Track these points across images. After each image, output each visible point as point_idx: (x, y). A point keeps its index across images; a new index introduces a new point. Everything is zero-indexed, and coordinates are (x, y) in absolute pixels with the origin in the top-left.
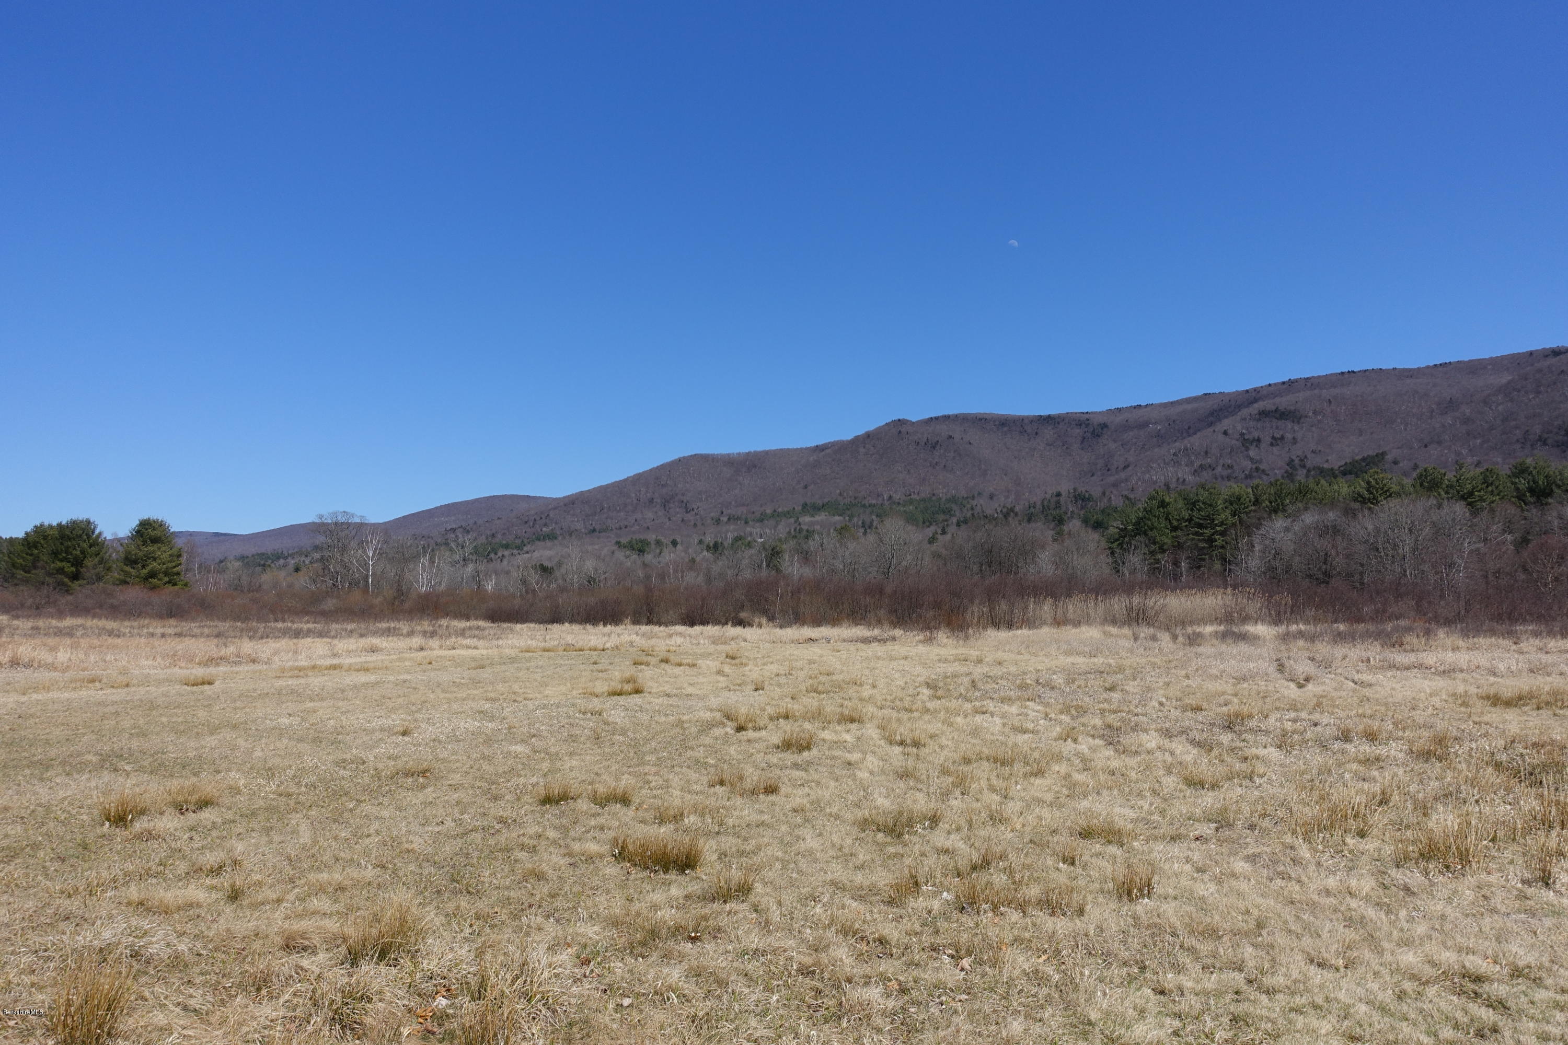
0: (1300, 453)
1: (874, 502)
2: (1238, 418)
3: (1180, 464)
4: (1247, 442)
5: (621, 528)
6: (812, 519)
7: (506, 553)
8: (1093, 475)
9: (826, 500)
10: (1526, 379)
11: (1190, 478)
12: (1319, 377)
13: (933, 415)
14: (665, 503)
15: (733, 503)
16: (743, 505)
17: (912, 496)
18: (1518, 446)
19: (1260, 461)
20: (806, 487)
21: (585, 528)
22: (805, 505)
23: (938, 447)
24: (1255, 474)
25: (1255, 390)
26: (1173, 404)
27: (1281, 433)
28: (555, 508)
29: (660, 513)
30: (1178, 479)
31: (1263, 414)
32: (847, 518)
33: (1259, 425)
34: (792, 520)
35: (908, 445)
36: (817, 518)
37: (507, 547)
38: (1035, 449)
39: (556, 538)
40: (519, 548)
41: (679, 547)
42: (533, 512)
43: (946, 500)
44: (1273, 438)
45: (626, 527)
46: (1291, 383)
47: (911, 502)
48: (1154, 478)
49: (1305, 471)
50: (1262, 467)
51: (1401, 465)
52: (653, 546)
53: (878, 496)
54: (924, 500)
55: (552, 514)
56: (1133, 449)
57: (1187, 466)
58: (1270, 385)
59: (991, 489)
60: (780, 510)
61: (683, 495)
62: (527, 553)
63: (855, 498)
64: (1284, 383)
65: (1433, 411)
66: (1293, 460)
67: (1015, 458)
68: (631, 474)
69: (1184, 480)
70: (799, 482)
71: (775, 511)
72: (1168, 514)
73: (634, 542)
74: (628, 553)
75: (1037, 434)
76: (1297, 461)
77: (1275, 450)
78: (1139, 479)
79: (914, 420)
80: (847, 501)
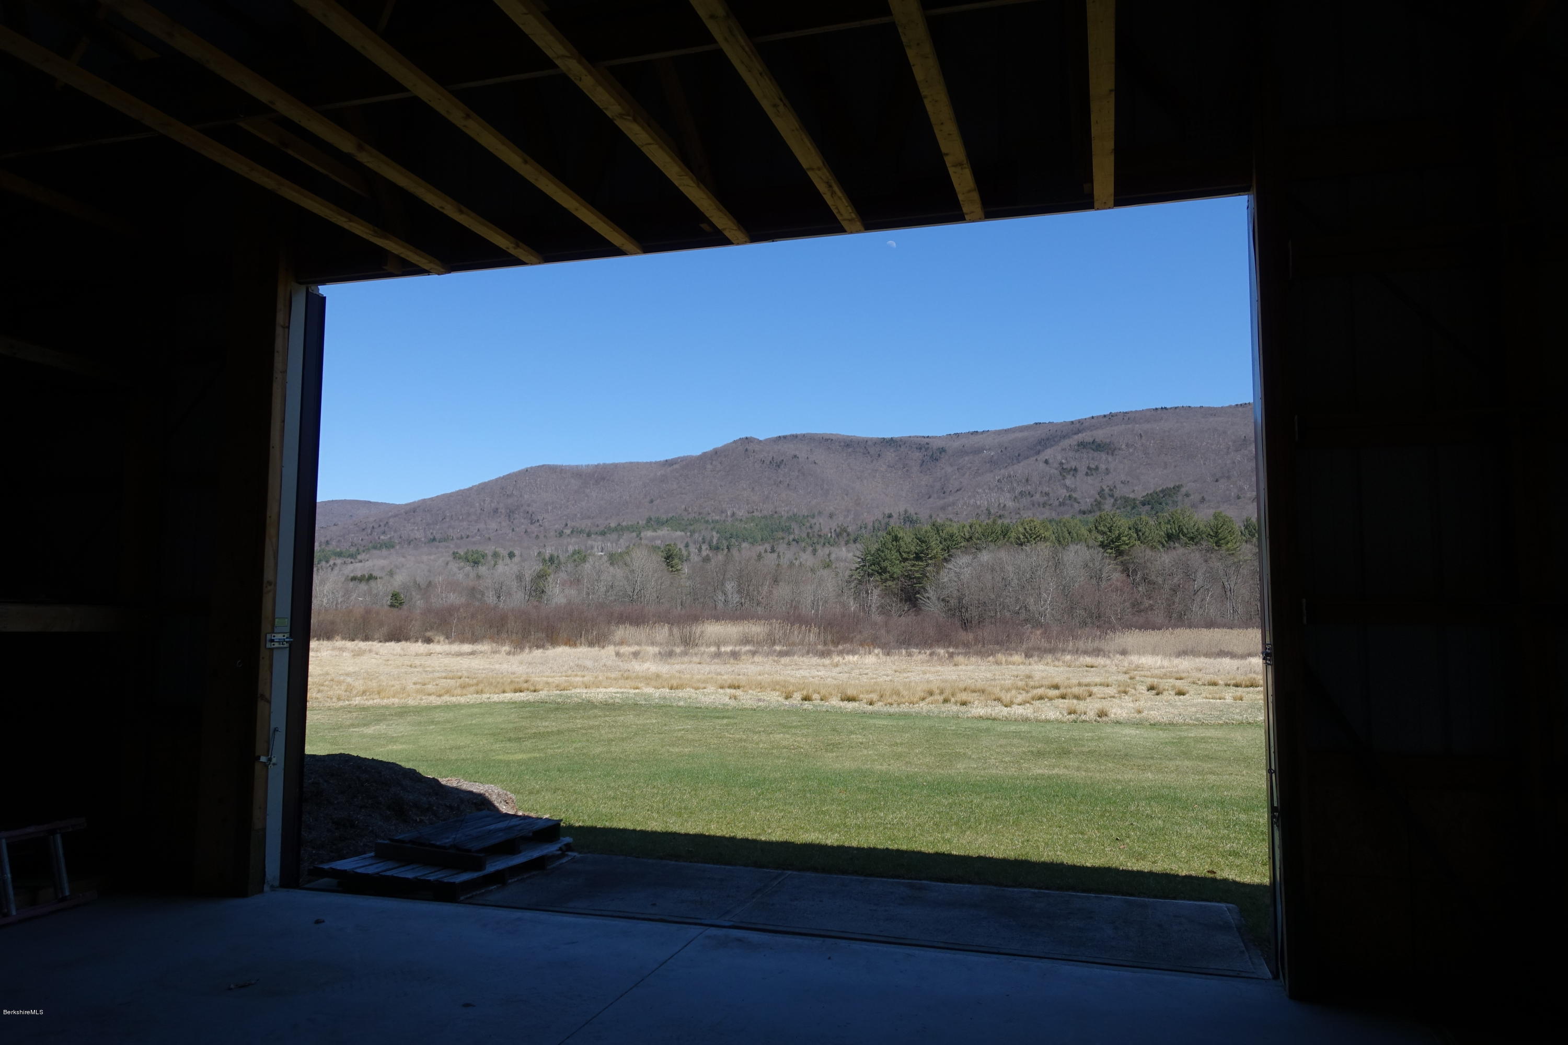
0: (1110, 483)
1: (718, 518)
2: (1059, 448)
3: (1003, 491)
4: (1065, 471)
5: (462, 538)
6: (654, 534)
7: (339, 561)
8: (930, 497)
9: (670, 515)
11: (1010, 504)
12: (1136, 412)
13: (782, 434)
14: (510, 514)
15: (579, 515)
16: (589, 517)
17: (755, 514)
19: (1074, 490)
20: (652, 501)
21: (425, 537)
22: (649, 520)
23: (782, 466)
24: (1068, 502)
25: (1079, 421)
26: (1007, 431)
27: (1096, 463)
28: (396, 516)
29: (504, 524)
30: (1000, 504)
31: (1082, 445)
32: (689, 534)
33: (1077, 455)
34: (634, 534)
35: (754, 463)
36: (660, 533)
37: (340, 555)
38: (876, 470)
39: (393, 547)
40: (351, 556)
41: (516, 559)
42: (371, 519)
43: (788, 517)
44: (1089, 468)
45: (468, 537)
46: (1112, 415)
47: (753, 519)
48: (978, 503)
49: (1112, 500)
50: (1074, 495)
51: (1192, 497)
52: (490, 558)
53: (722, 512)
54: (765, 517)
55: (391, 521)
56: (968, 474)
57: (1009, 492)
58: (1093, 417)
59: (831, 508)
60: (624, 524)
61: (529, 505)
62: (361, 561)
63: (700, 514)
64: (1105, 416)
65: (1229, 448)
66: (1103, 490)
67: (858, 478)
68: (476, 483)
69: (1005, 506)
70: (645, 496)
71: (619, 525)
72: (900, 546)
73: (470, 553)
74: (462, 564)
75: (879, 455)
76: (1107, 490)
77: (1089, 479)
78: (965, 503)
79: (761, 439)
80: (691, 516)
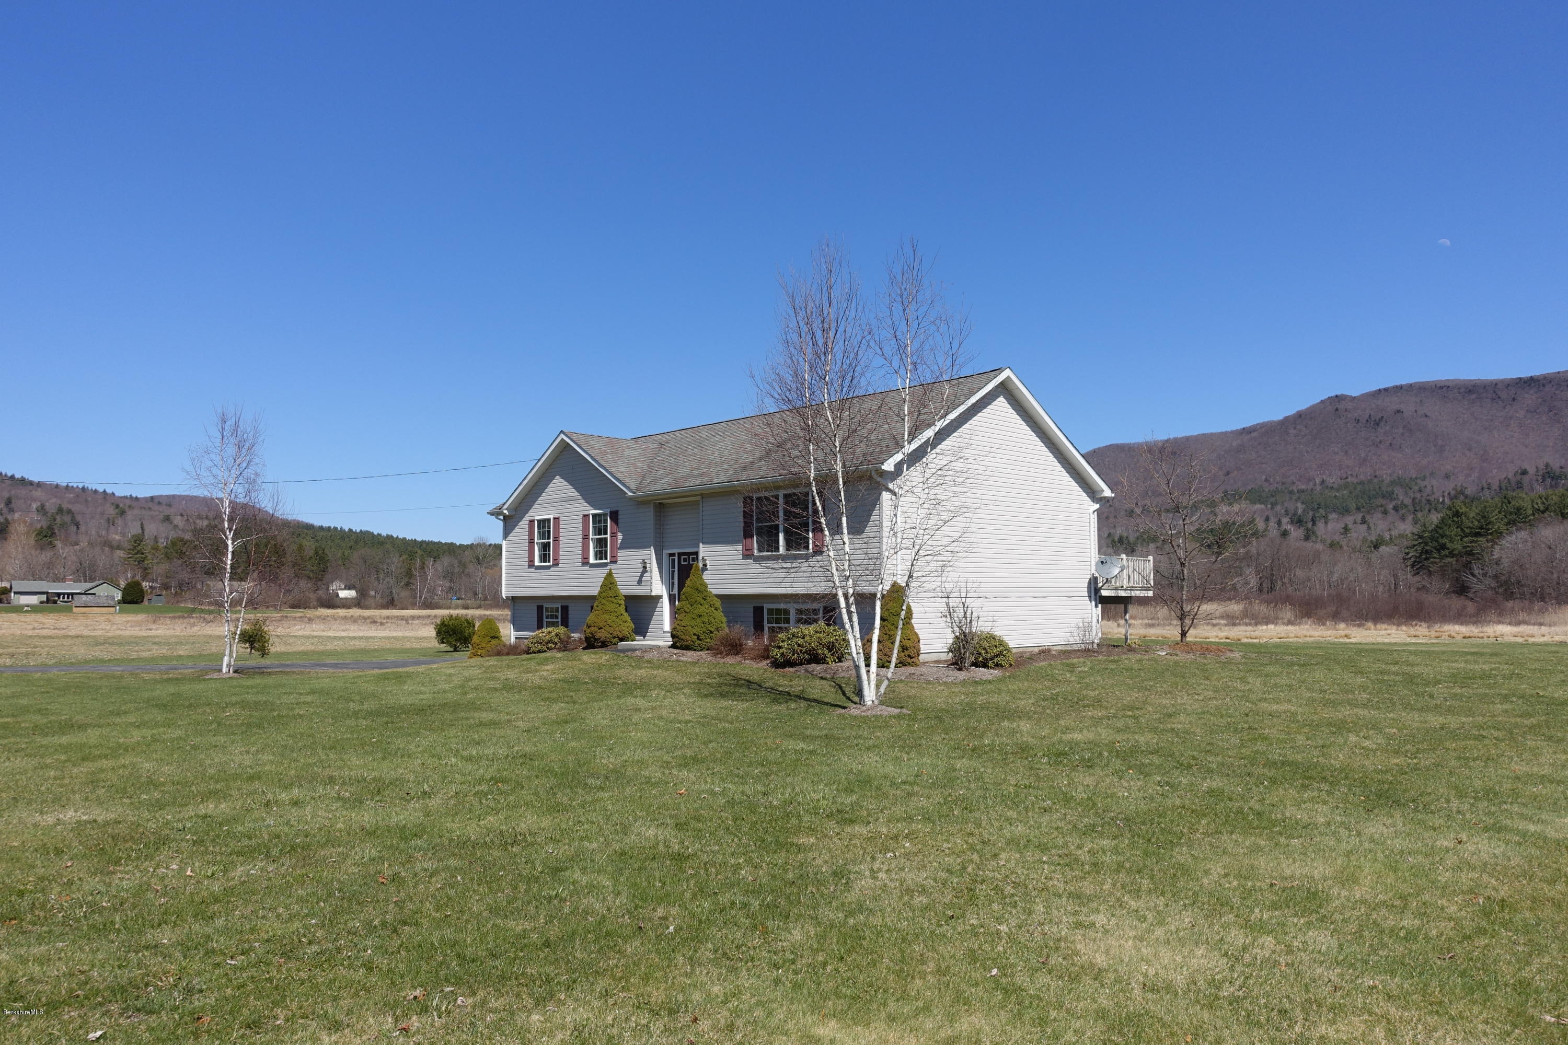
1: (1304, 487)
6: (1231, 508)
9: (1249, 487)
13: (1382, 386)
17: (1349, 480)
20: (1228, 474)
22: (1225, 493)
23: (1382, 424)
32: (1269, 506)
34: (1209, 510)
35: (1347, 423)
36: (1236, 507)
38: (1511, 417)
43: (1390, 481)
47: (1346, 486)
53: (1309, 480)
54: (1362, 483)
59: (1449, 467)
60: (1196, 500)
63: (1283, 484)
67: (1485, 429)
70: (1221, 469)
71: (1191, 501)
75: (1514, 399)
79: (1354, 396)
80: (1272, 487)
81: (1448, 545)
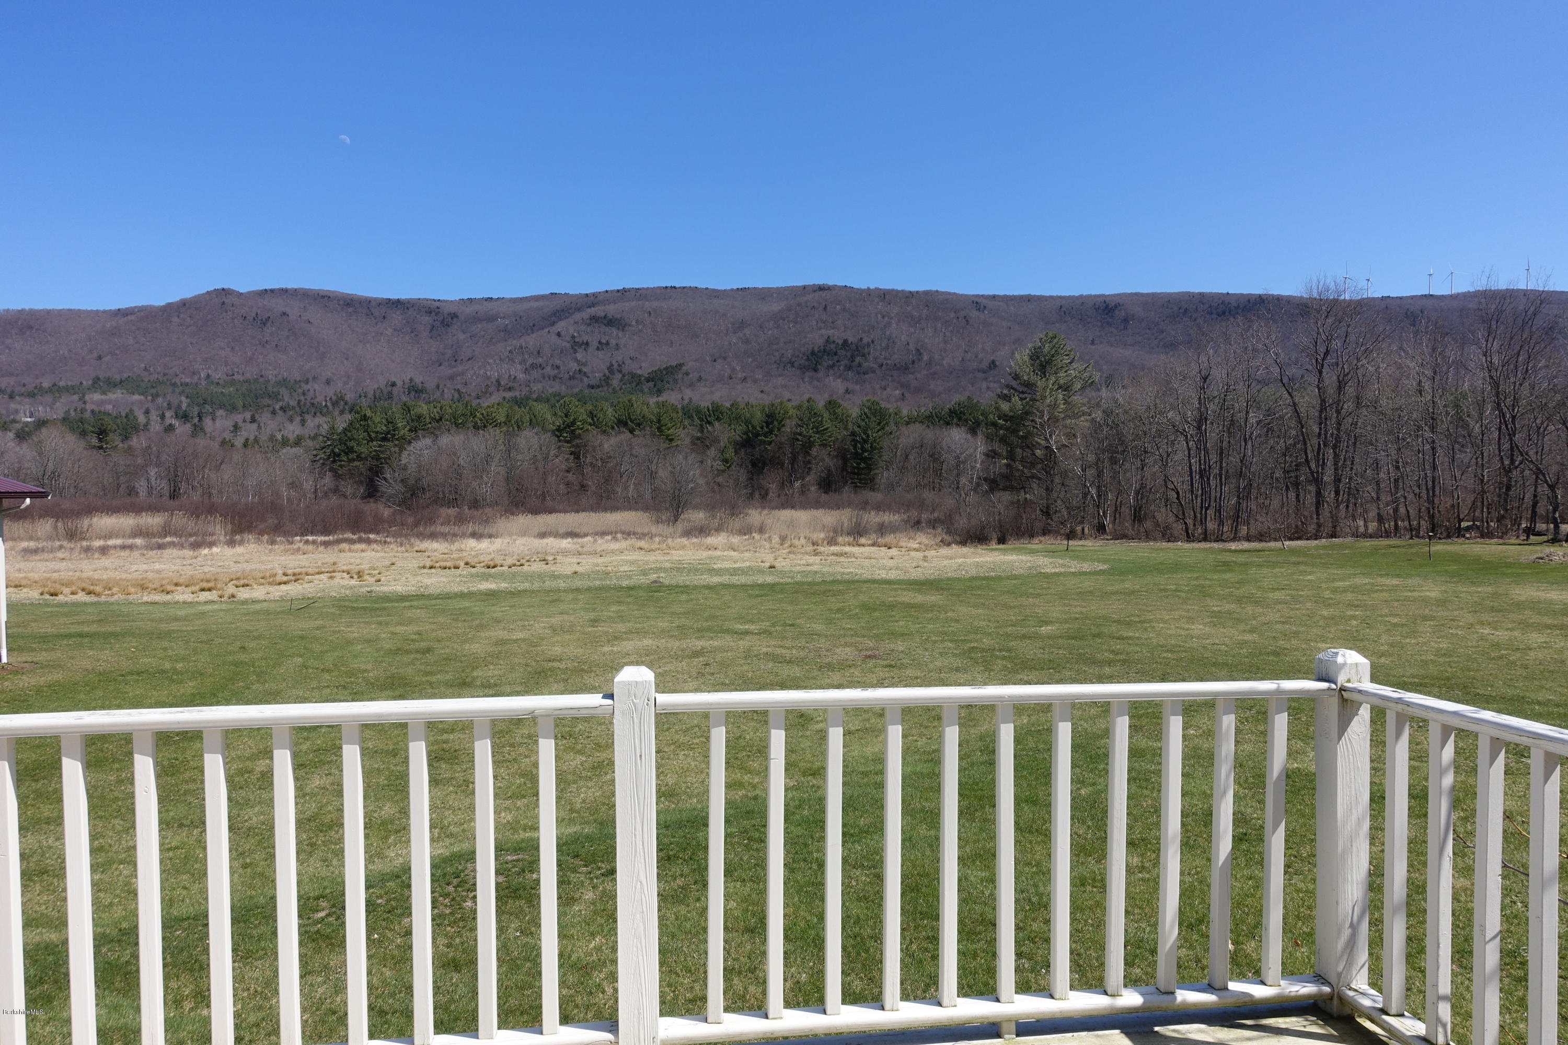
0: (620, 359)
1: (188, 380)
2: (572, 321)
3: (514, 362)
4: (577, 344)
6: (103, 397)
8: (440, 365)
9: (125, 375)
10: (790, 310)
11: (521, 376)
12: (648, 289)
13: (268, 287)
16: (11, 374)
17: (235, 377)
18: (775, 366)
19: (585, 364)
20: (100, 358)
22: (96, 380)
23: (269, 324)
24: (577, 376)
25: (594, 294)
26: (522, 299)
27: (607, 338)
30: (510, 376)
31: (594, 319)
32: (150, 398)
33: (589, 329)
34: (76, 397)
35: (233, 319)
36: (111, 396)
38: (382, 334)
43: (276, 382)
44: (600, 342)
46: (625, 291)
48: (489, 373)
49: (620, 376)
50: (584, 369)
51: (691, 376)
53: (194, 373)
54: (248, 381)
56: (480, 342)
57: (520, 363)
59: (329, 374)
60: (62, 384)
63: (164, 375)
64: (618, 291)
65: (727, 330)
66: (612, 365)
67: (360, 341)
69: (515, 378)
70: (91, 351)
71: (54, 385)
75: (384, 317)
76: (616, 365)
77: (600, 354)
78: (475, 373)
79: (241, 291)
80: (153, 378)
81: (356, 448)
